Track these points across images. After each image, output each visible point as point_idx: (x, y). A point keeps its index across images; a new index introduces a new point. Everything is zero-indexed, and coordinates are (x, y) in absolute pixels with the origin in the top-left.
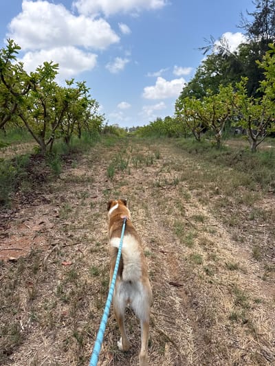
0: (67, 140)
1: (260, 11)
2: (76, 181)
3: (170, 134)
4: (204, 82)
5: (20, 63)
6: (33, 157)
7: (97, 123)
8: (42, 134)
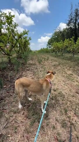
1: (70, 19)
4: (54, 39)
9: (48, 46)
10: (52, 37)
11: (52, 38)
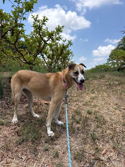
5: (47, 28)
9: (110, 62)
10: (119, 46)
11: (117, 48)
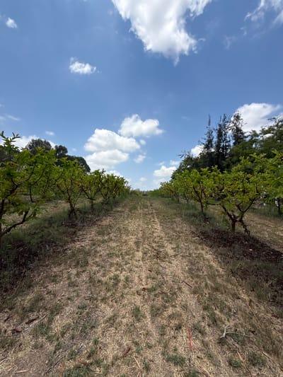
0: (114, 197)
2: (118, 211)
3: (163, 196)
6: (102, 203)
7: (128, 190)
8: (106, 195)
